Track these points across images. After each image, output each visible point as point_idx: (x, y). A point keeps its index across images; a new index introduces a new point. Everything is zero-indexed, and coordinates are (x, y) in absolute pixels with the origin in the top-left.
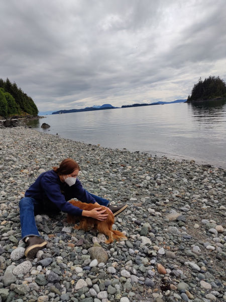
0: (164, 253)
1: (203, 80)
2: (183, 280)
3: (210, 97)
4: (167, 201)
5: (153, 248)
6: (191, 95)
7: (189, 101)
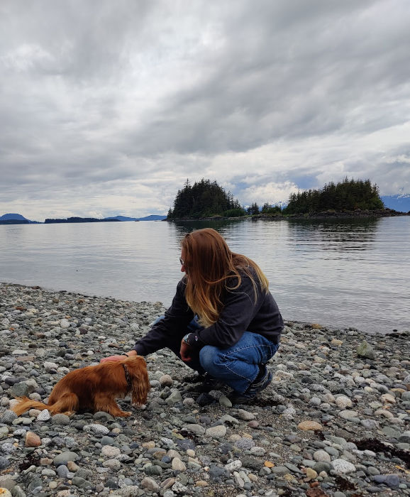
0: (48, 418)
1: (192, 185)
2: (70, 448)
3: (204, 215)
4: (90, 352)
5: (28, 414)
6: (173, 208)
7: (171, 218)
